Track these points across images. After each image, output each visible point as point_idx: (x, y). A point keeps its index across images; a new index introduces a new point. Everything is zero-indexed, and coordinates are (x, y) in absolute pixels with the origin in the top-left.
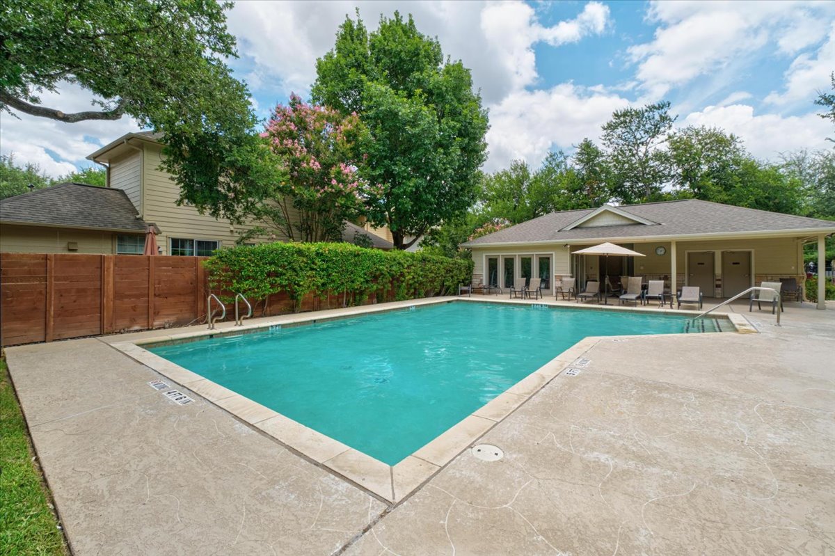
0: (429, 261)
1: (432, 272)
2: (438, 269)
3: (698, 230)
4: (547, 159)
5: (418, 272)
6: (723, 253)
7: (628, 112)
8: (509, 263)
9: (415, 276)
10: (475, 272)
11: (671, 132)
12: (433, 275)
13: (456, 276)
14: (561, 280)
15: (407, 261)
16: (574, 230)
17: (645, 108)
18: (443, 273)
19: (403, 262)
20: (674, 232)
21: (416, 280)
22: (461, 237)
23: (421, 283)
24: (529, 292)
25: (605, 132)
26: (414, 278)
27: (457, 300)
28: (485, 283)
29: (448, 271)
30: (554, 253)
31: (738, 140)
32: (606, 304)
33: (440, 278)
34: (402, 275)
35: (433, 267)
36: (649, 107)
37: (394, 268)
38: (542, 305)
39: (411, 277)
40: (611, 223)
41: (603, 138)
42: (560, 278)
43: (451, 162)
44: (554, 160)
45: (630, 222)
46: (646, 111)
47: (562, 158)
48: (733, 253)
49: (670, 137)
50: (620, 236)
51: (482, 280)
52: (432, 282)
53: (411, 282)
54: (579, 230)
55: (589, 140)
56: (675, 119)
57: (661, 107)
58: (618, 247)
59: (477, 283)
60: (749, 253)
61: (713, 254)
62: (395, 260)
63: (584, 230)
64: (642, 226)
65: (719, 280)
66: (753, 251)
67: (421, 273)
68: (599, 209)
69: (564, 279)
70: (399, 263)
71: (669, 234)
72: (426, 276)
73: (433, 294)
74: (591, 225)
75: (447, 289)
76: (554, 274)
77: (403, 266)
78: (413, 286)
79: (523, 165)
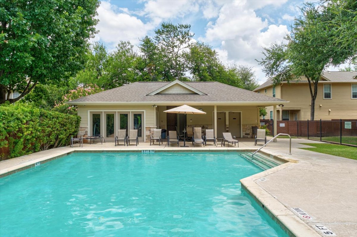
0: (46, 117)
1: (49, 127)
2: (55, 124)
3: (228, 100)
4: (119, 45)
5: (37, 127)
6: (229, 112)
7: (170, 25)
8: (110, 118)
9: (34, 131)
10: (81, 125)
11: (190, 43)
12: (50, 129)
13: (69, 129)
14: (150, 130)
15: (26, 116)
16: (157, 95)
17: (178, 26)
18: (58, 127)
19: (21, 117)
20: (217, 100)
21: (34, 135)
22: (55, 95)
23: (38, 138)
24: (129, 140)
25: (156, 35)
26: (32, 133)
27: (75, 151)
28: (89, 133)
29: (63, 125)
30: (144, 111)
31: (217, 54)
32: (184, 146)
33: (56, 132)
34: (20, 131)
35: (50, 122)
36: (180, 25)
37: (12, 124)
38: (149, 151)
39: (30, 132)
40: (179, 92)
41: (155, 38)
42: (149, 129)
43: (72, 27)
44: (124, 47)
45: (190, 93)
46: (179, 27)
47: (129, 47)
48: (234, 113)
49: (189, 45)
50: (188, 101)
51: (86, 132)
52: (49, 135)
53: (29, 137)
54: (160, 96)
55: (148, 37)
56: (193, 36)
57: (186, 27)
58: (191, 107)
59: (83, 134)
60: (240, 113)
61: (225, 113)
62: (12, 115)
63: (164, 96)
64: (197, 95)
65: (228, 128)
66: (241, 112)
67: (40, 128)
68: (172, 82)
69: (152, 130)
70: (18, 119)
71: (214, 101)
72: (43, 131)
73: (47, 147)
74: (167, 92)
75: (60, 141)
76: (145, 126)
77: (21, 122)
78: (30, 142)
79: (102, 46)
